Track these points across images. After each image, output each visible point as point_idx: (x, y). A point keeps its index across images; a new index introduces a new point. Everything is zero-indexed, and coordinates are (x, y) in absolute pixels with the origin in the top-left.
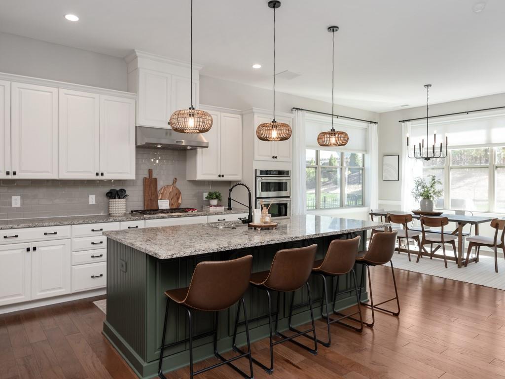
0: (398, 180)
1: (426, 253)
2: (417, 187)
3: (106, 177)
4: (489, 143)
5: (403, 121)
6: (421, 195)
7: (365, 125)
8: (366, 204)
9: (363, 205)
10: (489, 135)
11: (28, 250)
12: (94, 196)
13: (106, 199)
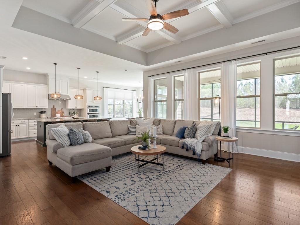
3: (39, 108)
11: (17, 126)
12: (36, 113)
13: (39, 114)
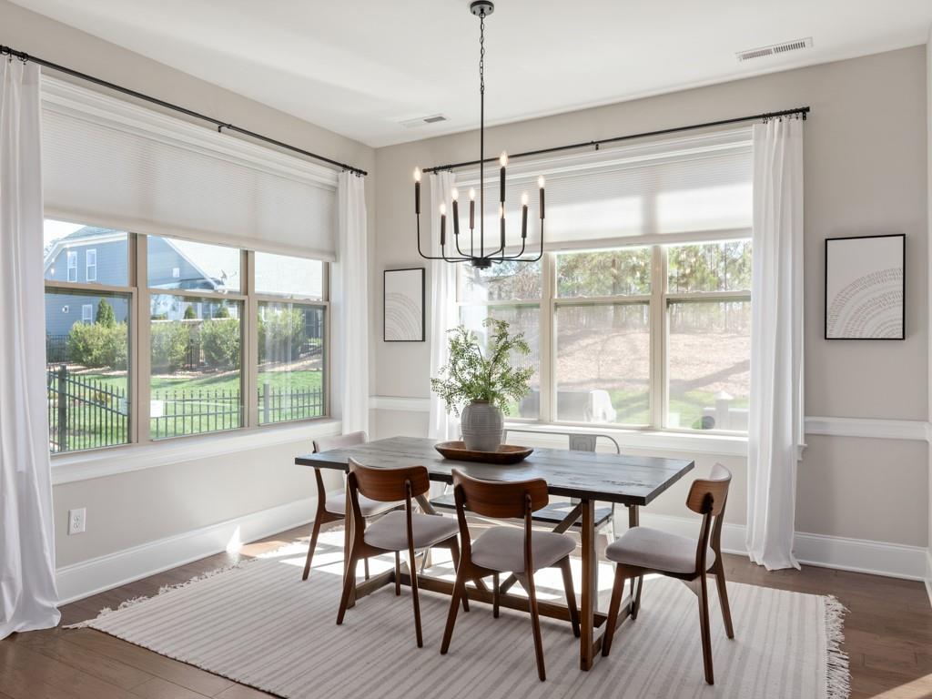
0: (424, 340)
1: (481, 594)
2: (455, 363)
4: (650, 234)
5: (435, 170)
6: (467, 389)
7: (326, 174)
8: (335, 411)
9: (327, 414)
10: (649, 211)
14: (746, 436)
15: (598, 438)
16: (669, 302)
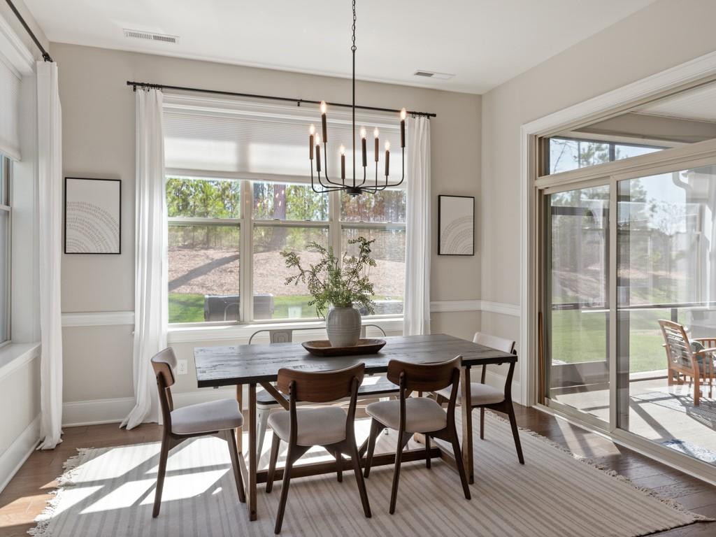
0: (121, 251)
5: (142, 86)
8: (18, 334)
9: (9, 339)
14: (402, 317)
15: (293, 332)
16: (343, 227)
